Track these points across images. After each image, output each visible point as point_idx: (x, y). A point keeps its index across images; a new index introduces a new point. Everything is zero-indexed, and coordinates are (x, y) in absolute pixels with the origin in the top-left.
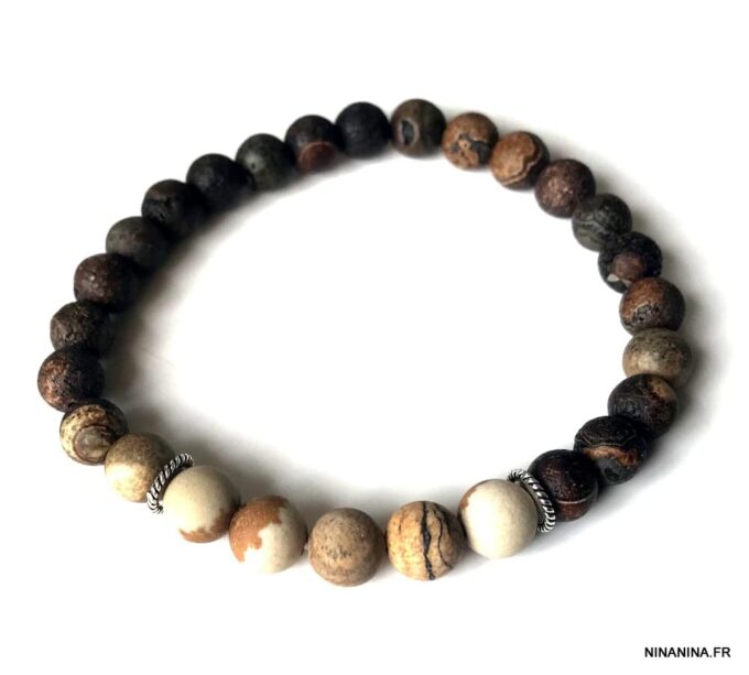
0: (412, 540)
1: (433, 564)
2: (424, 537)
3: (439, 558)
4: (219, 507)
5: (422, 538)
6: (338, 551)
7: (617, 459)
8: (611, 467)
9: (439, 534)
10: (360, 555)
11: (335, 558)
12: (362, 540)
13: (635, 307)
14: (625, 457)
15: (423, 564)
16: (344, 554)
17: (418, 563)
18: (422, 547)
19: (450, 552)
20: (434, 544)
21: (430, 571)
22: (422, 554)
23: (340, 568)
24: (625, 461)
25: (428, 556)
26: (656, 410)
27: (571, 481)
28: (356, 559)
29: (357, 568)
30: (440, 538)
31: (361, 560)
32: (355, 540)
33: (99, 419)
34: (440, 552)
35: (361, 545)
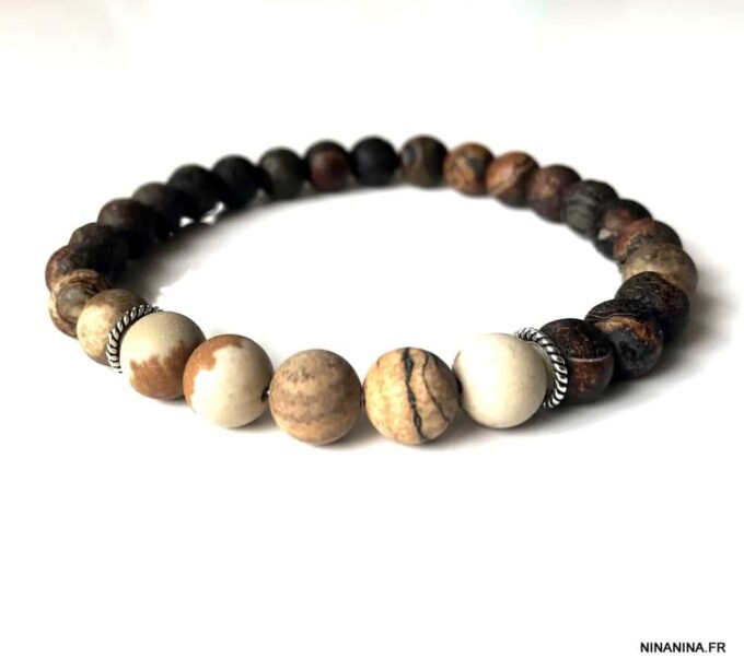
0: (391, 369)
1: (418, 396)
2: (406, 364)
3: (424, 387)
4: (178, 338)
5: (403, 365)
6: (300, 373)
7: (633, 330)
8: (626, 340)
9: (423, 362)
10: (325, 379)
11: (295, 381)
12: (330, 366)
13: (627, 240)
14: (642, 328)
15: (405, 396)
16: (307, 376)
17: (398, 396)
18: (403, 375)
19: (438, 385)
20: (417, 372)
21: (414, 407)
22: (403, 382)
23: (300, 395)
24: (642, 333)
25: (411, 384)
26: (668, 295)
27: (583, 336)
28: (320, 384)
29: (320, 394)
30: (424, 366)
31: (326, 386)
32: (322, 364)
33: (90, 278)
34: (425, 382)
35: (328, 370)
